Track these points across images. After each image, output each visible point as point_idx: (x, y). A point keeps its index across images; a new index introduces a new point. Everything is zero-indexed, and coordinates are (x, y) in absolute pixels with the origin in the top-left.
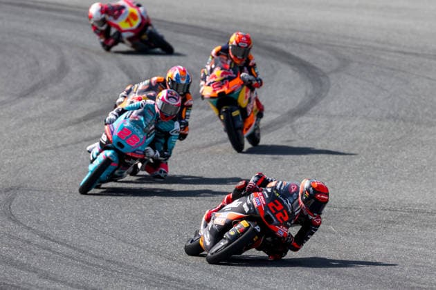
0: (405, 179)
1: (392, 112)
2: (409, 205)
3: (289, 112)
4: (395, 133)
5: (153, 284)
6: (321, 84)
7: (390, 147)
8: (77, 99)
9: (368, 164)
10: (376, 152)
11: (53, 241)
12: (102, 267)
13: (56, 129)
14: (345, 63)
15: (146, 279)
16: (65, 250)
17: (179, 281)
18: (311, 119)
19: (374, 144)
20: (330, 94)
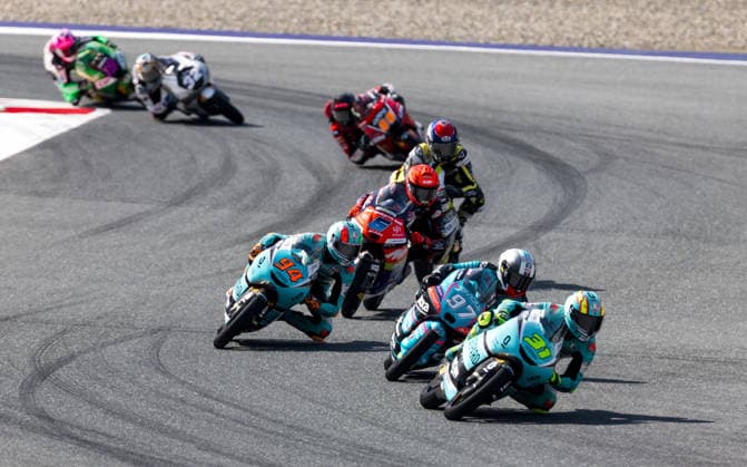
0: (689, 316)
1: (670, 226)
2: (695, 351)
3: (531, 227)
4: (675, 253)
5: (351, 458)
6: (575, 187)
7: (668, 272)
8: (247, 208)
9: (639, 296)
10: (649, 280)
11: (216, 399)
12: (283, 436)
13: (220, 249)
14: (607, 159)
15: (341, 451)
16: (233, 412)
17: (385, 454)
18: (562, 235)
19: (648, 270)
20: (587, 202)
